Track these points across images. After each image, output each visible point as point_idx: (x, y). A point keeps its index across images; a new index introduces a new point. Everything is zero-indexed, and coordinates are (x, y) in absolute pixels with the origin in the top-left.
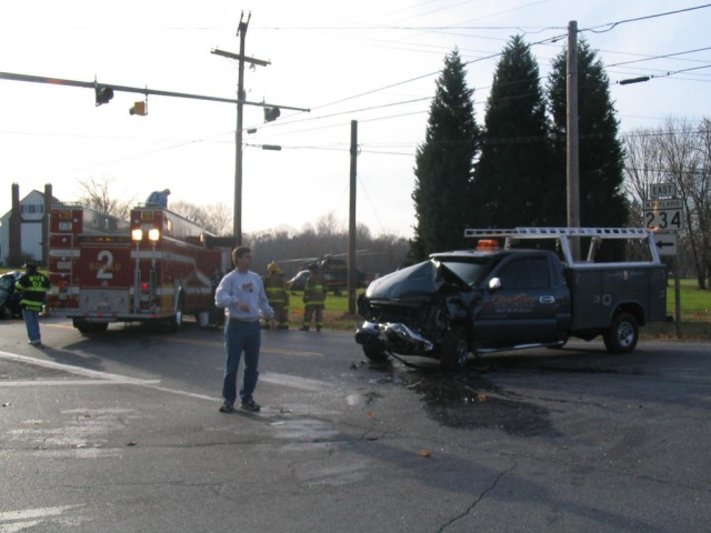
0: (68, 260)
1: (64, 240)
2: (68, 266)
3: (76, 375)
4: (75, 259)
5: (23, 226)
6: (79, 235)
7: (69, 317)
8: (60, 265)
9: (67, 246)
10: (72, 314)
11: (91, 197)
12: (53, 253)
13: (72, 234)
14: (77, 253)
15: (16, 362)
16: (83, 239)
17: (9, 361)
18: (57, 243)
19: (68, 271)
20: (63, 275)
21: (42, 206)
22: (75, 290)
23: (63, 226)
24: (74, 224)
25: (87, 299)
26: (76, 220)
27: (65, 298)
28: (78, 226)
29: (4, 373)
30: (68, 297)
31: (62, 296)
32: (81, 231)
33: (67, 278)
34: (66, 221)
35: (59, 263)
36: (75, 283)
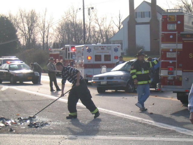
0: (174, 51)
1: (171, 37)
2: (174, 55)
3: (183, 134)
4: (179, 50)
5: (137, 27)
6: (181, 33)
7: (174, 92)
8: (169, 55)
9: (173, 41)
10: (177, 90)
11: (183, 5)
12: (163, 46)
13: (177, 32)
14: (180, 46)
15: (141, 123)
16: (185, 36)
17: (136, 122)
18: (166, 39)
19: (174, 59)
20: (171, 62)
21: (149, 12)
22: (179, 73)
23: (171, 27)
24: (178, 25)
25: (188, 80)
26: (179, 22)
27: (172, 79)
28: (181, 27)
29: (134, 131)
30: (174, 77)
31: (170, 77)
32: (183, 30)
33: (173, 64)
34: (172, 23)
35: (167, 53)
36: (179, 68)
